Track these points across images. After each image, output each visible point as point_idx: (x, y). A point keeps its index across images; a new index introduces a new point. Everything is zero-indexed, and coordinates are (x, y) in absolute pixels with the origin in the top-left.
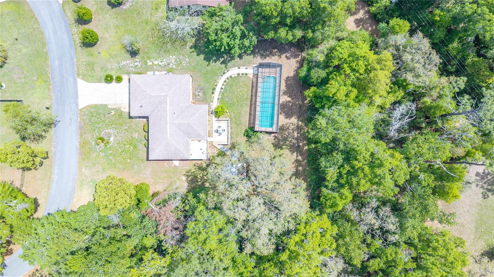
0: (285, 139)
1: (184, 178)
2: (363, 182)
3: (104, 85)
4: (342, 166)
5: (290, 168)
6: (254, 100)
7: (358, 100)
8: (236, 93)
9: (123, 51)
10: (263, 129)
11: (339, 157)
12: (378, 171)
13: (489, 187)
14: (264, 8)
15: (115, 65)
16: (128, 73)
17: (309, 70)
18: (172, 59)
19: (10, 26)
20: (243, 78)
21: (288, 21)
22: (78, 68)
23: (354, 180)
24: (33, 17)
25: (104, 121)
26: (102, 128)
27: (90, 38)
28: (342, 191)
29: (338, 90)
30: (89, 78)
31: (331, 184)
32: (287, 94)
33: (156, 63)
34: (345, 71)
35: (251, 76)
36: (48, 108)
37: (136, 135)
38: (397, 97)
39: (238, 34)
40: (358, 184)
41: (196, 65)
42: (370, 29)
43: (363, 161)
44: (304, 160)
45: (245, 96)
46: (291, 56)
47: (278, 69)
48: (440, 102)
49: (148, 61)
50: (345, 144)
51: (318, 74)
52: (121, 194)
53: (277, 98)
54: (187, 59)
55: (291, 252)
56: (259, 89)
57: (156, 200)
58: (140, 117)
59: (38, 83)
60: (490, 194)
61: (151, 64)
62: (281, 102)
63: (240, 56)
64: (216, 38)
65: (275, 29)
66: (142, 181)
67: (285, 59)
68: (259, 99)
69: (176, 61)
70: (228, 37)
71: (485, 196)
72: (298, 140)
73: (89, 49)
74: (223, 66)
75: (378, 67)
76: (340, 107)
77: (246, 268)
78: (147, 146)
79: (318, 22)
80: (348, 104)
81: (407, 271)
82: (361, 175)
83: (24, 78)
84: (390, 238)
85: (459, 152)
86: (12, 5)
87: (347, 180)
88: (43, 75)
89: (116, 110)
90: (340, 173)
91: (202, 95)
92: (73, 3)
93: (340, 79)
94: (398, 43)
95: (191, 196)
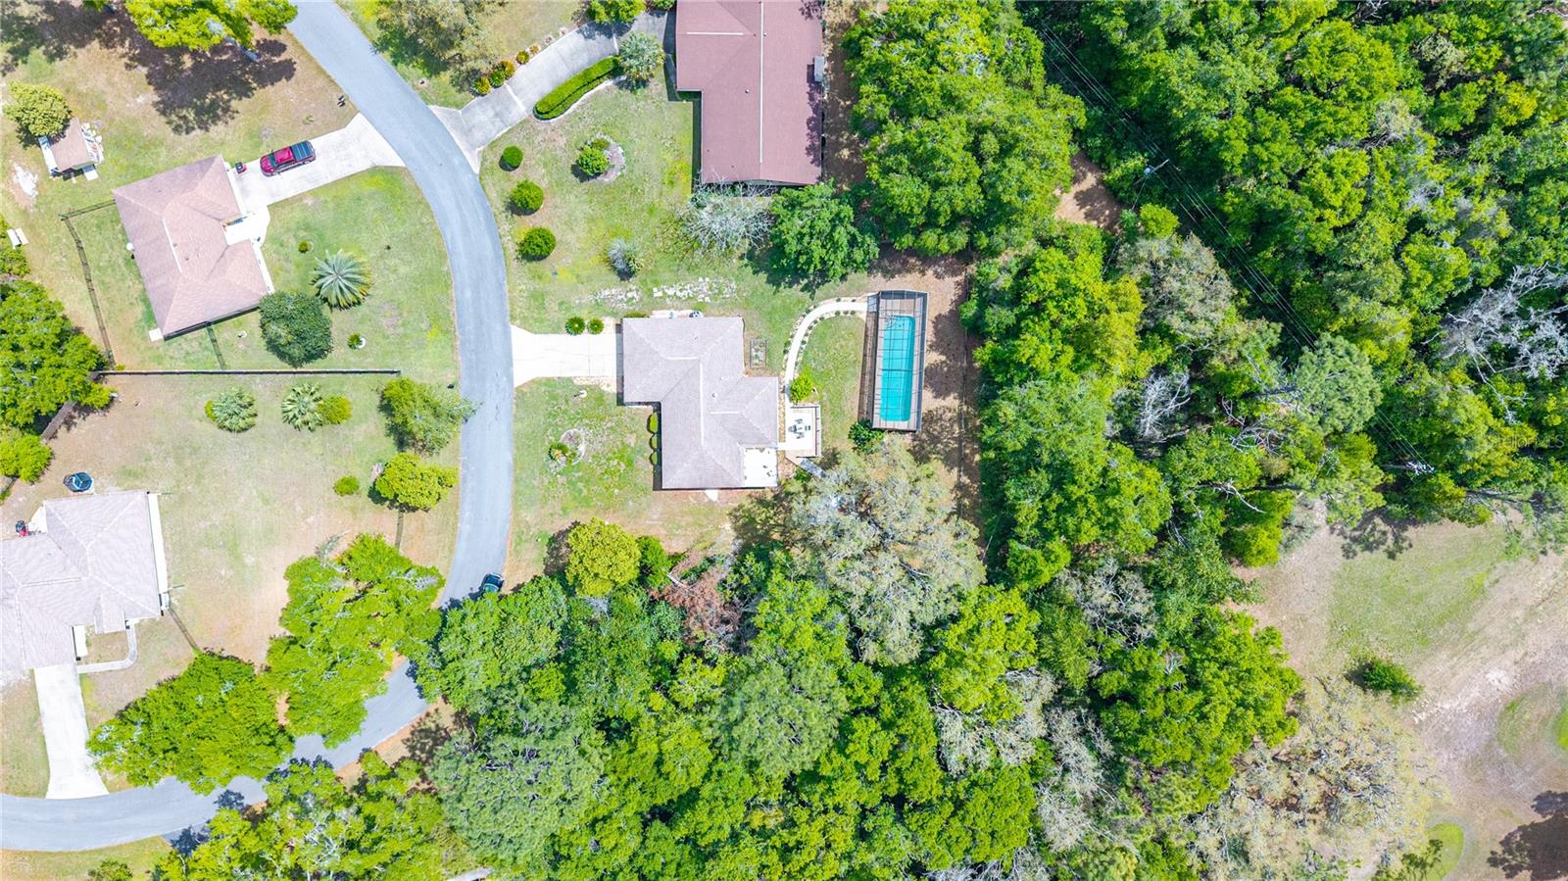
1: (729, 523)
2: (1086, 524)
3: (565, 340)
4: (1048, 495)
5: (946, 502)
6: (869, 364)
7: (1078, 367)
8: (832, 352)
9: (605, 269)
10: (890, 425)
11: (1042, 479)
12: (1112, 502)
13: (1356, 534)
14: (897, 202)
15: (588, 298)
16: (614, 314)
17: (982, 307)
18: (704, 283)
19: (375, 221)
20: (846, 321)
21: (942, 221)
22: (512, 304)
23: (1071, 522)
24: (422, 203)
25: (565, 412)
26: (562, 426)
27: (545, 247)
28: (1049, 545)
29: (1037, 350)
30: (535, 324)
31: (1025, 532)
32: (936, 350)
33: (670, 292)
34: (1049, 315)
35: (863, 316)
36: (451, 387)
37: (631, 440)
38: (1159, 358)
39: (844, 241)
40: (1078, 531)
41: (752, 295)
42: (1107, 212)
43: (1087, 485)
44: (973, 484)
45: (852, 357)
46: (946, 272)
47: (919, 300)
48: (1242, 368)
49: (655, 290)
50: (1052, 454)
51: (1000, 316)
52: (622, 555)
53: (916, 359)
54: (733, 285)
55: (951, 654)
56: (881, 344)
57: (682, 567)
58: (640, 403)
59: (430, 336)
61: (660, 294)
62: (925, 365)
63: (844, 278)
64: (799, 247)
65: (917, 232)
66: (644, 533)
67: (934, 278)
68: (880, 364)
69: (710, 289)
70: (823, 246)
71: (1348, 553)
72: (960, 442)
73: (534, 263)
74: (807, 295)
75: (1112, 306)
76: (1041, 383)
77: (866, 688)
78: (655, 462)
79: (998, 221)
80: (1058, 375)
81: (1168, 690)
82: (1083, 512)
83: (403, 325)
84: (1139, 630)
85: (1279, 466)
86: (379, 177)
87: (1058, 522)
88: (441, 320)
89: (591, 389)
90: (1044, 509)
91: (762, 356)
92: (501, 172)
93: (1042, 328)
94: (1155, 256)
95: (750, 559)
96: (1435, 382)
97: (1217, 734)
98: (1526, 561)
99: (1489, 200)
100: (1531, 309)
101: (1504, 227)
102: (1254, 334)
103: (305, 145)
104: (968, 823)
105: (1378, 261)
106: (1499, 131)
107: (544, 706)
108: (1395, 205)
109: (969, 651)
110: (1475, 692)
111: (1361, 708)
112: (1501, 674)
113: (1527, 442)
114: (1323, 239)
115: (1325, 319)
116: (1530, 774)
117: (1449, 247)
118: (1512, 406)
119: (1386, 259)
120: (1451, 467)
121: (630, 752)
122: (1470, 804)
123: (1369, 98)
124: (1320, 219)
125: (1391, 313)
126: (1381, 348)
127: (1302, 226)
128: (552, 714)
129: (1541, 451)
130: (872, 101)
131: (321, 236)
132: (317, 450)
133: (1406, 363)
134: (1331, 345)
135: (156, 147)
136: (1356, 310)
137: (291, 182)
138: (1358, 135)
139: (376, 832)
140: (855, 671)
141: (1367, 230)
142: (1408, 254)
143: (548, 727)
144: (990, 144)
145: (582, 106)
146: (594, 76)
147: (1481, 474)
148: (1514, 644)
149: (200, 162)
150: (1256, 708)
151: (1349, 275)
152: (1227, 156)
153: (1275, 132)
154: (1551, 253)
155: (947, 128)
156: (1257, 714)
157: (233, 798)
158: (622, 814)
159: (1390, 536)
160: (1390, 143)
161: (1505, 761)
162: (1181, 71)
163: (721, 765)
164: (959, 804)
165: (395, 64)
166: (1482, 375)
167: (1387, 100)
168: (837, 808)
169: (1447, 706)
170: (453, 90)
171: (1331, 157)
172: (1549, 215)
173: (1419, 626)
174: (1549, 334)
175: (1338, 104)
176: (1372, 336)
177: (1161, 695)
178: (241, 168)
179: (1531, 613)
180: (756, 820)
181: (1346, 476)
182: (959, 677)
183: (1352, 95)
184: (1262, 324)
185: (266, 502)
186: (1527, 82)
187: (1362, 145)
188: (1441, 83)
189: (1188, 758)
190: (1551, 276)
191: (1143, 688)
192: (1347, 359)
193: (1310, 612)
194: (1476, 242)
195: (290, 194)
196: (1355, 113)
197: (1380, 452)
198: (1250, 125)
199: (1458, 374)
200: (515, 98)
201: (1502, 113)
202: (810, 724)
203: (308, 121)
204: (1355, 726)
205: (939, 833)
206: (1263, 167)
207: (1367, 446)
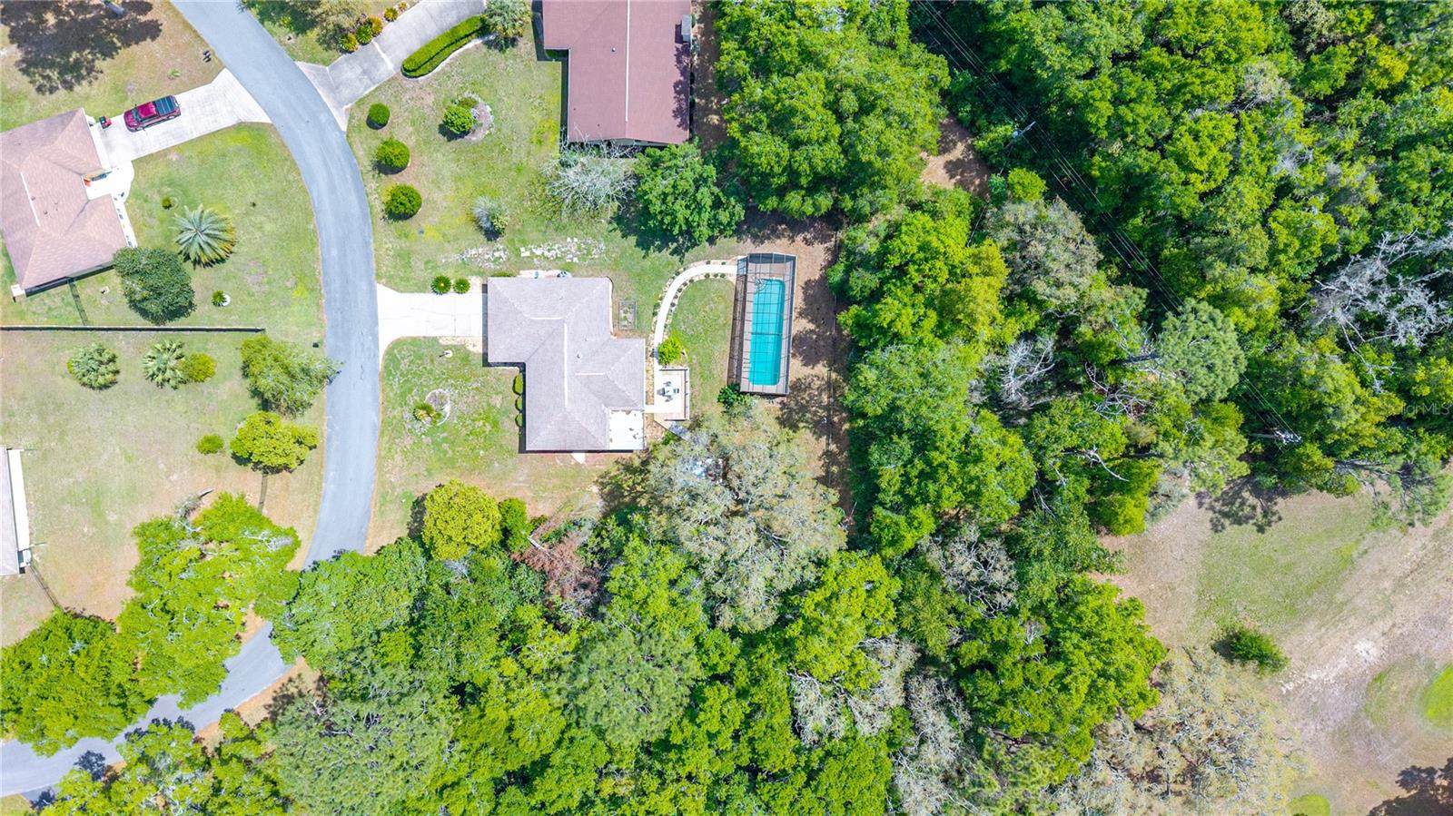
0: (803, 409)
1: (595, 489)
2: (947, 491)
3: (431, 298)
4: (911, 461)
5: (813, 469)
6: (738, 328)
7: (941, 333)
8: (702, 314)
9: (472, 228)
10: (758, 388)
11: (905, 445)
12: (974, 470)
13: (1226, 509)
14: (756, 161)
15: (455, 257)
16: (480, 274)
17: (848, 270)
18: (572, 243)
19: (240, 178)
20: (716, 284)
21: (804, 181)
22: (378, 263)
23: (932, 488)
24: (288, 161)
25: (430, 372)
26: (427, 386)
27: (408, 205)
28: (913, 511)
29: (899, 315)
30: (401, 283)
31: (889, 498)
32: (806, 317)
33: (539, 252)
34: (912, 279)
35: (733, 279)
36: (316, 345)
37: (497, 401)
38: (1026, 324)
39: (708, 201)
40: (940, 497)
41: (621, 257)
42: (977, 182)
43: (949, 451)
44: (841, 452)
45: (721, 321)
46: (815, 238)
47: (789, 264)
48: (1109, 335)
49: (523, 249)
50: (913, 419)
51: (864, 280)
52: (478, 517)
53: (785, 324)
54: (602, 246)
55: (806, 620)
56: (750, 307)
57: (544, 531)
58: (505, 364)
59: (295, 294)
60: (1227, 522)
61: (528, 254)
62: (794, 332)
63: (711, 240)
64: (664, 207)
65: (781, 192)
66: (508, 496)
67: (803, 244)
68: (749, 327)
69: (579, 249)
70: (687, 207)
71: (1216, 528)
72: (829, 410)
73: (401, 223)
74: (676, 258)
75: (974, 269)
76: (903, 347)
77: (722, 655)
78: (520, 423)
79: (861, 183)
80: (921, 341)
81: (1028, 660)
82: (944, 478)
83: (269, 283)
84: (999, 598)
85: (1146, 434)
86: (245, 133)
87: (919, 488)
88: (307, 278)
89: (455, 348)
90: (906, 474)
91: (632, 318)
92: (370, 131)
93: (904, 293)
94: (1021, 219)
95: (611, 522)
96: (1303, 350)
97: (1078, 704)
98: (1394, 532)
99: (1358, 165)
100: (1400, 277)
101: (1373, 194)
102: (1122, 300)
103: (169, 101)
104: (821, 794)
105: (1244, 227)
106: (1370, 95)
107: (389, 670)
108: (1263, 170)
109: (826, 618)
110: (1343, 663)
111: (1225, 679)
112: (1369, 645)
113: (1394, 412)
114: (1189, 202)
115: (1193, 286)
116: (1397, 746)
117: (1317, 212)
118: (1379, 375)
119: (1254, 224)
120: (1319, 437)
121: (482, 717)
122: (1336, 775)
123: (1237, 60)
124: (1186, 183)
125: (1259, 280)
126: (1248, 315)
127: (1168, 190)
128: (398, 679)
129: (1410, 421)
130: (733, 58)
131: (185, 193)
132: (181, 408)
133: (1274, 332)
134: (1194, 311)
135: (20, 100)
136: (1222, 276)
137: (155, 137)
138: (1224, 97)
139: (223, 796)
140: (711, 638)
141: (1234, 194)
142: (1275, 220)
143: (395, 691)
144: (849, 102)
145: (450, 65)
146: (462, 33)
147: (1347, 444)
148: (1382, 615)
149: (61, 116)
150: (1117, 680)
151: (1215, 241)
152: (1092, 118)
153: (1141, 93)
154: (1421, 220)
155: (804, 84)
156: (1118, 685)
157: (94, 759)
158: (473, 780)
159: (1259, 510)
160: (1258, 106)
161: (1372, 732)
162: (1045, 31)
163: (573, 732)
164: (812, 775)
165: (262, 21)
166: (1351, 344)
167: (1256, 63)
168: (690, 777)
169: (1314, 677)
170: (320, 48)
171: (1197, 121)
172: (1420, 181)
173: (1287, 596)
174: (1417, 302)
175: (1206, 65)
176: (1238, 303)
177: (1020, 666)
178: (105, 123)
179: (1400, 584)
180: (607, 787)
181: (1209, 444)
182: (816, 645)
183: (1219, 57)
184: (1128, 289)
185: (129, 459)
186: (1398, 45)
187: (1230, 109)
188: (1312, 46)
189: (1047, 729)
190: (1420, 243)
191: (1002, 658)
192: (1210, 324)
193: (1178, 581)
194: (1344, 209)
195: (154, 150)
196: (1223, 76)
197: (1247, 421)
198: (1116, 87)
199: (1327, 343)
200: (383, 55)
201: (1372, 76)
202: (658, 693)
203: (173, 77)
204: (1218, 697)
205: (792, 804)
206: (1128, 130)
207: (1233, 414)
